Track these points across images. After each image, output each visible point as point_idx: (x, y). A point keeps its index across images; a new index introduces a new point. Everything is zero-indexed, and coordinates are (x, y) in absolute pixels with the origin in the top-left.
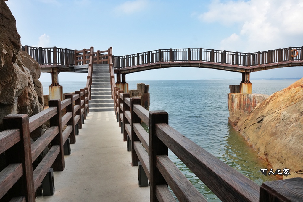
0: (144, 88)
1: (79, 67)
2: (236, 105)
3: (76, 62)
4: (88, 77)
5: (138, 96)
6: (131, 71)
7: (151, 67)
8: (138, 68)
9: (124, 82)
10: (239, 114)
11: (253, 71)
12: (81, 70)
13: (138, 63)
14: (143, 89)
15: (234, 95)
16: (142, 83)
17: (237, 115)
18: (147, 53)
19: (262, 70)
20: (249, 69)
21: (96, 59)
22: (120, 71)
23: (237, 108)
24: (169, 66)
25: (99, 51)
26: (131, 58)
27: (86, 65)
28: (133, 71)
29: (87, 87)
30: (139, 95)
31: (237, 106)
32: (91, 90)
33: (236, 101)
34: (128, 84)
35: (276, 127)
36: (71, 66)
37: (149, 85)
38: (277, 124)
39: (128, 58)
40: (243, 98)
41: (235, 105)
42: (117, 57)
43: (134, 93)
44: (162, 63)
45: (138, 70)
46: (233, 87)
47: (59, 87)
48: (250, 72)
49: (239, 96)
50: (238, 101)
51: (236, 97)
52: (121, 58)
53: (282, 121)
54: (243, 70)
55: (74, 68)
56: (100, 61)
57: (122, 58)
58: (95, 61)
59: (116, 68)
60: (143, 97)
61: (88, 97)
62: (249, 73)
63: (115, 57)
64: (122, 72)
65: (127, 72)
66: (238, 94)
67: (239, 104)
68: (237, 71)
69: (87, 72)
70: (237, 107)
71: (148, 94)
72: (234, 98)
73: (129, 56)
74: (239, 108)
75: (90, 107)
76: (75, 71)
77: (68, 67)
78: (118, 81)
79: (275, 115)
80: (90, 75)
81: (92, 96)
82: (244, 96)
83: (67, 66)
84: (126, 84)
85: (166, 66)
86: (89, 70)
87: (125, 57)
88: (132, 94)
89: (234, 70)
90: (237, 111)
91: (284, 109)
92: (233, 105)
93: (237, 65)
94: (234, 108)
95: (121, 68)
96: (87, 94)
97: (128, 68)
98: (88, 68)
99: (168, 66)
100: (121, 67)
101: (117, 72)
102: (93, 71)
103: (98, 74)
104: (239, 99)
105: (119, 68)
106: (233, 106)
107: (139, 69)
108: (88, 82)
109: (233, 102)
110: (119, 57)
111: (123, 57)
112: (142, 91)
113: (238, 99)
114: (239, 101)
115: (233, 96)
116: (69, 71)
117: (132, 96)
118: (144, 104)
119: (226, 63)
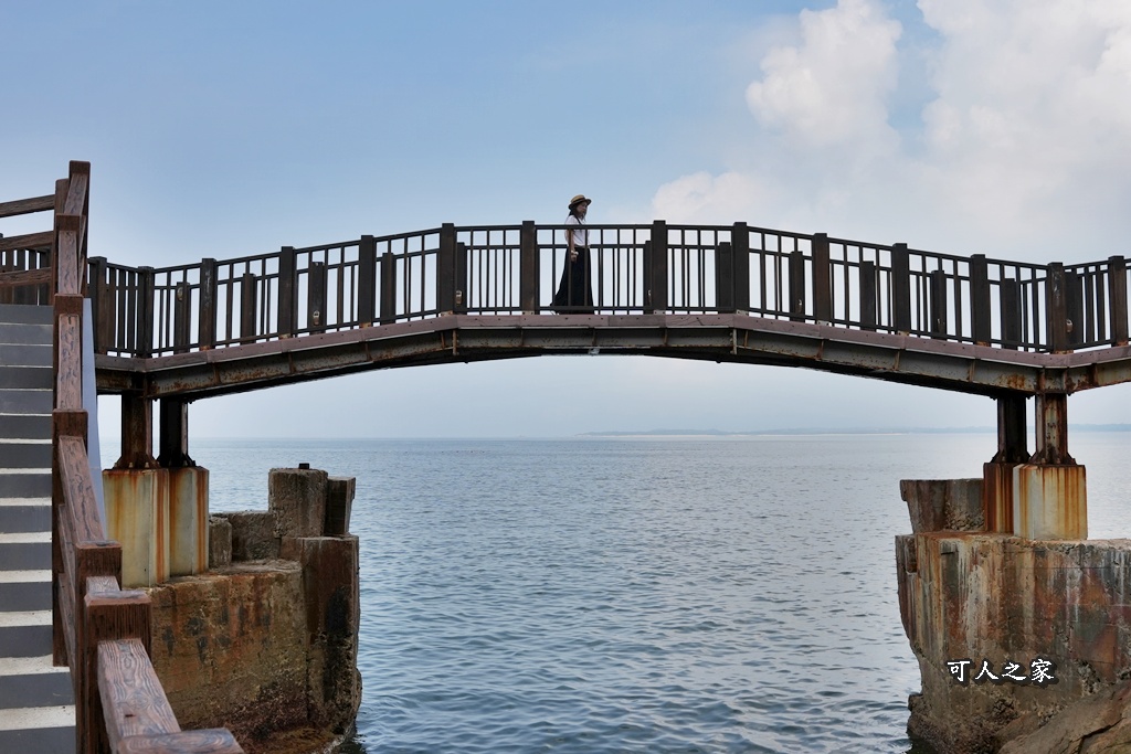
0: (319, 498)
2: (977, 617)
5: (279, 556)
6: (228, 380)
7: (384, 354)
8: (283, 358)
9: (175, 459)
13: (288, 325)
14: (313, 506)
15: (963, 546)
16: (304, 466)
18: (353, 254)
20: (1058, 373)
22: (154, 376)
24: (516, 343)
26: (237, 287)
28: (247, 374)
30: (285, 550)
31: (984, 622)
33: (980, 586)
34: (203, 474)
37: (353, 481)
39: (215, 283)
40: (1040, 570)
41: (973, 615)
42: (132, 271)
43: (251, 537)
44: (463, 322)
45: (284, 370)
49: (996, 557)
50: (990, 590)
51: (975, 562)
52: (160, 280)
54: (1022, 380)
57: (169, 287)
59: (119, 352)
60: (311, 568)
62: (1060, 399)
63: (113, 268)
64: (165, 387)
65: (202, 381)
66: (992, 539)
67: (998, 609)
70: (984, 632)
71: (346, 544)
72: (960, 569)
73: (223, 273)
74: (998, 633)
78: (135, 449)
82: (1040, 552)
84: (194, 474)
85: (493, 344)
87: (194, 277)
88: (236, 543)
89: (962, 377)
92: (956, 617)
93: (981, 346)
94: (964, 637)
95: (160, 351)
97: (210, 356)
99: (504, 344)
100: (156, 346)
101: (130, 384)
104: (998, 574)
105: (144, 350)
106: (956, 625)
107: (290, 367)
109: (954, 593)
110: (147, 274)
111: (177, 277)
112: (305, 519)
113: (992, 576)
114: (997, 591)
115: (951, 555)
117: (236, 558)
118: (321, 620)
119: (914, 327)
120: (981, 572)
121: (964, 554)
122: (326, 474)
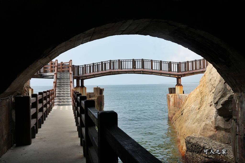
0: (100, 91)
1: (46, 74)
3: (44, 70)
4: (54, 82)
6: (88, 77)
7: (104, 74)
8: (93, 75)
9: (82, 86)
10: (174, 111)
11: (183, 76)
12: (48, 77)
13: (93, 71)
14: (98, 91)
15: (170, 95)
16: (97, 87)
17: (173, 111)
19: (190, 75)
20: (180, 75)
21: (60, 68)
22: (79, 77)
23: (173, 105)
24: (118, 73)
25: (62, 62)
27: (52, 73)
28: (90, 77)
29: (53, 89)
30: (95, 96)
31: (172, 104)
32: (56, 92)
33: (172, 100)
34: (86, 88)
35: (188, 116)
36: (40, 74)
37: (104, 89)
38: (189, 114)
40: (176, 97)
41: (171, 103)
42: (77, 66)
43: (91, 95)
46: (170, 89)
47: (31, 89)
48: (182, 77)
49: (174, 96)
52: (80, 67)
53: (191, 111)
54: (176, 76)
55: (43, 75)
56: (63, 70)
58: (59, 70)
59: (76, 75)
60: (98, 98)
61: (54, 95)
62: (180, 78)
63: (75, 66)
64: (81, 78)
65: (85, 78)
66: (173, 94)
67: (174, 102)
68: (171, 76)
69: (53, 78)
71: (102, 96)
72: (170, 98)
74: (174, 105)
75: (55, 103)
76: (43, 77)
77: (38, 75)
78: (78, 85)
79: (188, 108)
80: (55, 81)
81: (56, 95)
82: (176, 95)
83: (37, 73)
84: (85, 88)
85: (115, 73)
86: (55, 77)
87: (84, 66)
88: (90, 96)
89: (169, 76)
90: (173, 108)
91: (193, 103)
92: (170, 103)
93: (170, 72)
94: (170, 106)
96: (53, 93)
97: (86, 75)
98: (53, 76)
101: (77, 78)
102: (58, 78)
103: (61, 80)
105: (79, 74)
108: (54, 85)
109: (169, 101)
111: (82, 66)
112: (97, 93)
113: (173, 99)
114: (174, 100)
116: (38, 77)
117: (90, 98)
118: (99, 104)
119: (162, 70)
120: (172, 98)
121: (170, 96)
122: (100, 88)
